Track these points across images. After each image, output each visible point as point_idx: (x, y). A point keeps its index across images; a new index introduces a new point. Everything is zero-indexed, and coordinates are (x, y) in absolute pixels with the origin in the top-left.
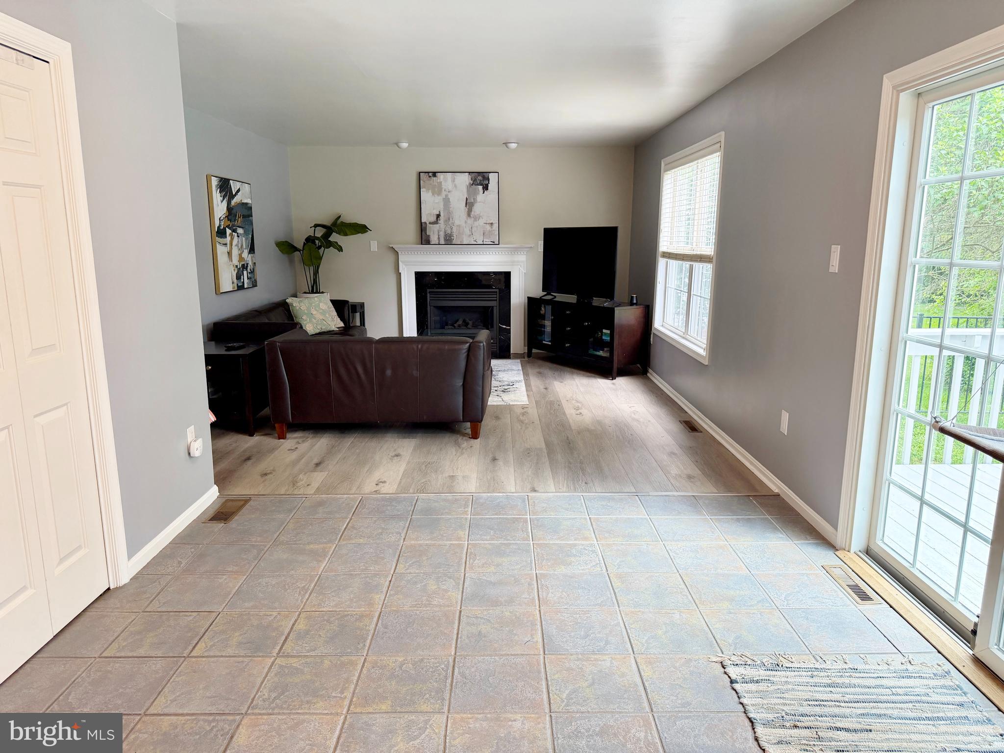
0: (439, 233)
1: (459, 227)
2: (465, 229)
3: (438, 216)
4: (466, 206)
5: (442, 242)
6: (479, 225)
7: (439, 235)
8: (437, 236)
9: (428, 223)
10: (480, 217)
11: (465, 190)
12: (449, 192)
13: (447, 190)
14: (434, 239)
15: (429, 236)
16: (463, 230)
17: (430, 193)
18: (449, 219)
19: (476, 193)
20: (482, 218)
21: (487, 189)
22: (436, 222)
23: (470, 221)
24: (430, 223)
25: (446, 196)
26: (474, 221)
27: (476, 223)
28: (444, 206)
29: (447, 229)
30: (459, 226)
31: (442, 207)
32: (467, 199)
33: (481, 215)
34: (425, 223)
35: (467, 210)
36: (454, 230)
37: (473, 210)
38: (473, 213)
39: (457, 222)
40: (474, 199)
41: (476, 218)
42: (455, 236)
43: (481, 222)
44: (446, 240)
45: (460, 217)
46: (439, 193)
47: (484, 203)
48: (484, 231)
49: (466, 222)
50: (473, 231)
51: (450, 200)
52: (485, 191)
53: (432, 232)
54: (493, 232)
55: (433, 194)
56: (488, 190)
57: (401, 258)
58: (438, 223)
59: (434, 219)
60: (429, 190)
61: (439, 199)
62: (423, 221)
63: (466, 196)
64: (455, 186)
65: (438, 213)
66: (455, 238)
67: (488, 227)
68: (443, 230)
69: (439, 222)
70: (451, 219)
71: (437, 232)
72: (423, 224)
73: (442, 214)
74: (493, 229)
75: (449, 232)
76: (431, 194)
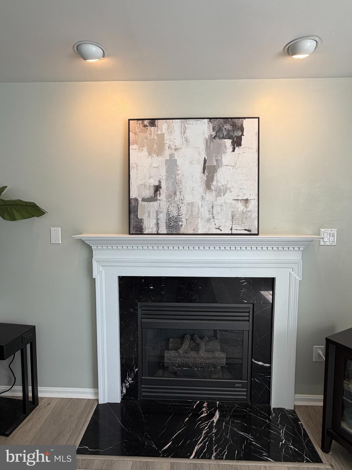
0: (157, 215)
1: (192, 206)
2: (202, 210)
3: (157, 188)
4: (204, 172)
5: (163, 230)
6: (225, 203)
7: (158, 219)
8: (155, 221)
9: (140, 200)
10: (227, 189)
11: (202, 146)
12: (176, 149)
13: (173, 147)
14: (149, 225)
15: (142, 220)
16: (199, 210)
17: (145, 152)
18: (175, 193)
19: (220, 151)
20: (231, 192)
21: (239, 144)
22: (153, 199)
23: (210, 197)
24: (144, 200)
25: (171, 156)
26: (217, 196)
27: (221, 200)
28: (167, 172)
29: (171, 209)
30: (191, 204)
31: (163, 173)
32: (205, 161)
33: (229, 186)
34: (136, 200)
35: (205, 178)
36: (184, 210)
37: (215, 178)
38: (214, 183)
39: (188, 198)
40: (217, 160)
41: (220, 192)
42: (184, 220)
43: (228, 198)
44: (168, 226)
45: (193, 190)
46: (160, 152)
47: (233, 167)
48: (233, 212)
49: (203, 198)
50: (215, 212)
51: (178, 163)
52: (237, 149)
53: (147, 215)
54: (250, 214)
55: (150, 154)
56: (241, 145)
57: (97, 255)
58: (156, 200)
59: (149, 193)
60: (143, 146)
61: (159, 161)
62: (133, 195)
63: (204, 155)
64: (187, 140)
65: (157, 184)
66: (184, 223)
67: (240, 207)
68: (165, 211)
69: (159, 198)
70: (178, 193)
71: (155, 214)
72: (132, 202)
73: (163, 185)
74: (248, 209)
75: (175, 214)
76: (147, 154)
